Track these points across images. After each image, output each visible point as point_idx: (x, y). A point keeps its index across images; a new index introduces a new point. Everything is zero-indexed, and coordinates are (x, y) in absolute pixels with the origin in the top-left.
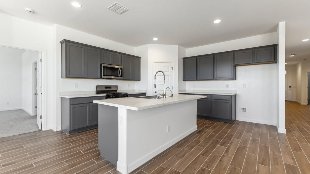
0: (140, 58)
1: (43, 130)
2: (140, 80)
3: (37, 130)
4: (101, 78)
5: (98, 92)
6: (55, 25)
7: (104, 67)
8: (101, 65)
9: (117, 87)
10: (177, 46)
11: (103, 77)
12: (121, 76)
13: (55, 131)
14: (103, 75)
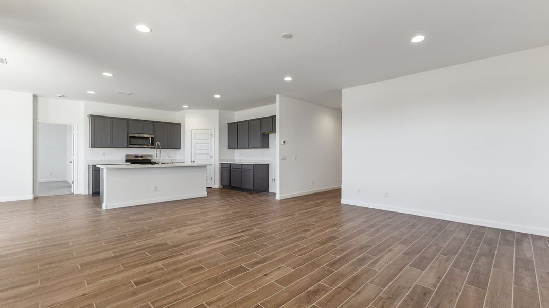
0: (180, 124)
1: (74, 193)
2: (180, 149)
3: (70, 193)
4: (128, 147)
5: (127, 161)
6: (84, 101)
7: (130, 137)
8: (128, 135)
9: (150, 156)
10: (218, 111)
11: (129, 146)
12: (152, 144)
13: (83, 194)
14: (130, 145)
